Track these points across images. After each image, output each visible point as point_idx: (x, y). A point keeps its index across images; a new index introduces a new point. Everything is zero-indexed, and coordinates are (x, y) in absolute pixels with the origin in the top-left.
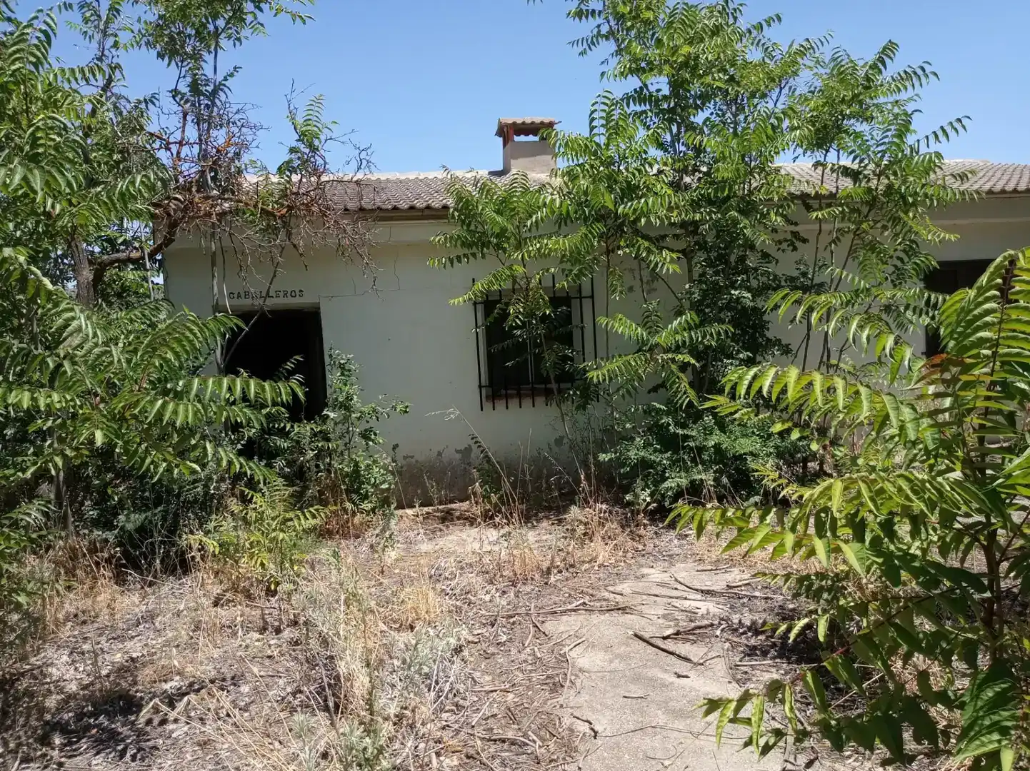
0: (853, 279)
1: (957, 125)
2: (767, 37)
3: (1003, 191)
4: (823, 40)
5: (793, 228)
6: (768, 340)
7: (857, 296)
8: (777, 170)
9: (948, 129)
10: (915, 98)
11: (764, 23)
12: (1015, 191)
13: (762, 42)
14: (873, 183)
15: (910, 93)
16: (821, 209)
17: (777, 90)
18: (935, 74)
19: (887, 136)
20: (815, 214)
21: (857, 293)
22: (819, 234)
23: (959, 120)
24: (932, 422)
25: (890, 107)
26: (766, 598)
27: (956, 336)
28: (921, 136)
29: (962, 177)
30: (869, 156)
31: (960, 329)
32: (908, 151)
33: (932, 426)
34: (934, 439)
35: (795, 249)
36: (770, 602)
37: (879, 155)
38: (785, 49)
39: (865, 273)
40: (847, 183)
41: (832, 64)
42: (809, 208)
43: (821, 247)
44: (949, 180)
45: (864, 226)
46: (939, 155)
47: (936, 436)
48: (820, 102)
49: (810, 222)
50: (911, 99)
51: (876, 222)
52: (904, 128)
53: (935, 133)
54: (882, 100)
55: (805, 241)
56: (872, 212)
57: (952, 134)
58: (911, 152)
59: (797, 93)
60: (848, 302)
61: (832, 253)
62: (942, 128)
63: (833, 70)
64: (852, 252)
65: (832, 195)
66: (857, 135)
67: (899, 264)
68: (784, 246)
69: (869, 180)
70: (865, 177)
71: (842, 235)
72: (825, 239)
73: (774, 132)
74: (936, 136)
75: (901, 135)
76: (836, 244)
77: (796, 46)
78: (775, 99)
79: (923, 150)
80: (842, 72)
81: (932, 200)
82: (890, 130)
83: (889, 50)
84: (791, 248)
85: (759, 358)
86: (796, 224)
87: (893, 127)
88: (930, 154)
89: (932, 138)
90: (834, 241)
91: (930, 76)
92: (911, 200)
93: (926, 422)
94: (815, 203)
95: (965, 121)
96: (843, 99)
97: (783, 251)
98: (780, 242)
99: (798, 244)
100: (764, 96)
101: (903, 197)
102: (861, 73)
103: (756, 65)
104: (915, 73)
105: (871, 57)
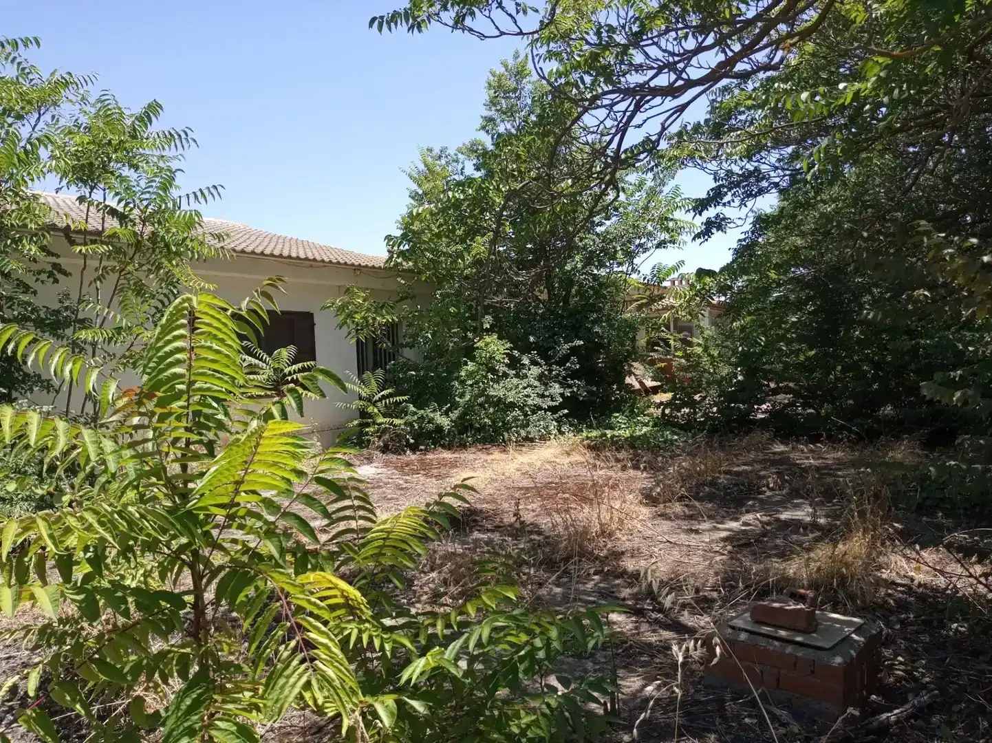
0: (115, 316)
1: (212, 190)
2: (24, 57)
3: (253, 252)
4: (87, 79)
5: (54, 259)
6: (26, 375)
7: (119, 334)
8: (35, 197)
9: (206, 192)
10: (180, 157)
11: (20, 42)
12: (262, 253)
13: (18, 60)
14: (138, 228)
15: (173, 152)
16: (85, 244)
17: (36, 116)
18: (195, 141)
19: (152, 186)
20: (78, 249)
21: (119, 330)
22: (84, 269)
23: (215, 187)
24: (133, 453)
25: (155, 159)
26: (9, 658)
27: (148, 370)
28: (183, 193)
29: (219, 237)
30: (134, 201)
31: (151, 365)
32: (170, 205)
33: (133, 457)
34: (136, 470)
35: (56, 281)
36: (11, 661)
37: (145, 203)
38: (46, 76)
39: (127, 312)
40: (112, 224)
41: (99, 105)
42: (73, 243)
43: (86, 283)
44: (208, 238)
45: (130, 268)
46: (198, 214)
47: (138, 467)
48: (86, 140)
49: (73, 255)
50: (175, 157)
51: (141, 265)
52: (168, 183)
53: (194, 193)
54: (147, 152)
55: (66, 274)
56: (137, 255)
57: (209, 198)
58: (174, 205)
59: (60, 124)
60: (110, 340)
61: (97, 289)
62: (201, 190)
63: (99, 110)
64: (118, 290)
65: (99, 233)
66: (122, 179)
67: (160, 306)
68: (44, 277)
69: (134, 225)
70: (131, 221)
71: (107, 273)
72: (90, 275)
73: (27, 157)
74: (196, 196)
75: (166, 187)
76: (101, 282)
77: (57, 76)
78: (33, 124)
79: (184, 206)
80: (108, 115)
81: (193, 253)
82: (155, 181)
83: (153, 109)
84: (51, 280)
85: (15, 394)
86: (58, 256)
87: (157, 179)
88: (191, 211)
89: (192, 197)
90: (99, 279)
91: (191, 141)
92: (174, 249)
93: (128, 453)
94: (79, 238)
95: (220, 189)
96: (110, 141)
97: (42, 282)
98: (39, 273)
99: (59, 276)
100: (19, 117)
101: (167, 246)
102: (129, 122)
103: (7, 83)
104: (180, 136)
105: (138, 109)
